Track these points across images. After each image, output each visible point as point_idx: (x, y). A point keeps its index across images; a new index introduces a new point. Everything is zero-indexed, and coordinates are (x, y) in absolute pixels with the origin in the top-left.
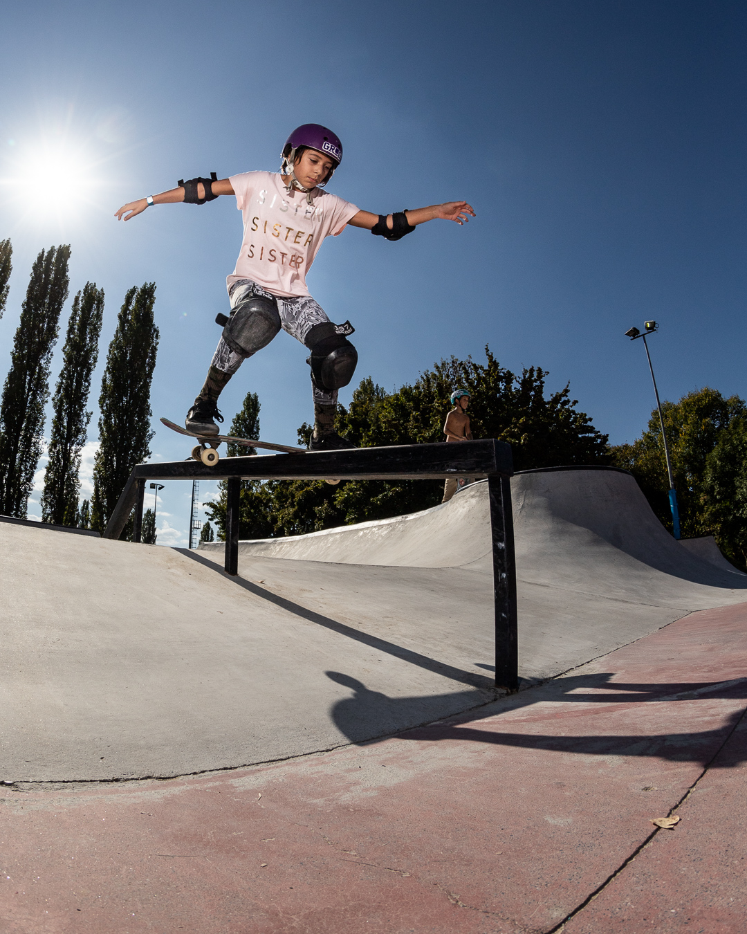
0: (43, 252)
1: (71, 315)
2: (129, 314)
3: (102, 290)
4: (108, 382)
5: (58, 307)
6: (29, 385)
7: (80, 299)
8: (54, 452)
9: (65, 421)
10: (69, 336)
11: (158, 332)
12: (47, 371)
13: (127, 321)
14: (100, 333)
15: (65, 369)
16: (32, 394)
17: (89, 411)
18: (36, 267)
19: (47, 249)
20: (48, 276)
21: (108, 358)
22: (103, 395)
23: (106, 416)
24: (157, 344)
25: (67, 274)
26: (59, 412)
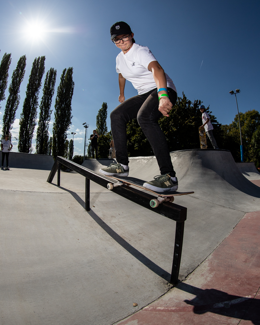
0: (36, 59)
1: (45, 79)
2: (64, 78)
3: (56, 70)
4: (58, 100)
5: (41, 76)
6: (32, 102)
7: (49, 73)
8: (40, 124)
9: (44, 113)
10: (45, 85)
11: (74, 83)
12: (38, 97)
13: (64, 80)
14: (55, 84)
15: (44, 96)
16: (33, 105)
17: (51, 110)
18: (34, 64)
19: (37, 58)
20: (38, 66)
21: (57, 92)
22: (56, 104)
23: (57, 111)
24: (74, 87)
25: (44, 65)
26: (42, 110)
